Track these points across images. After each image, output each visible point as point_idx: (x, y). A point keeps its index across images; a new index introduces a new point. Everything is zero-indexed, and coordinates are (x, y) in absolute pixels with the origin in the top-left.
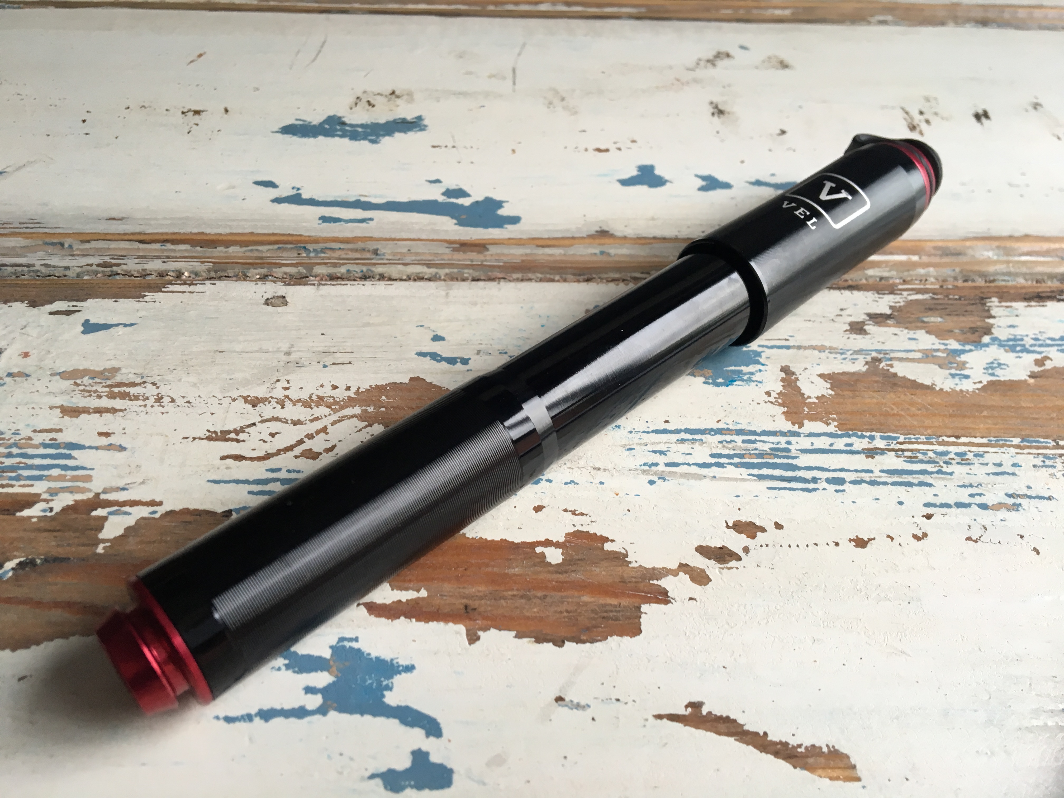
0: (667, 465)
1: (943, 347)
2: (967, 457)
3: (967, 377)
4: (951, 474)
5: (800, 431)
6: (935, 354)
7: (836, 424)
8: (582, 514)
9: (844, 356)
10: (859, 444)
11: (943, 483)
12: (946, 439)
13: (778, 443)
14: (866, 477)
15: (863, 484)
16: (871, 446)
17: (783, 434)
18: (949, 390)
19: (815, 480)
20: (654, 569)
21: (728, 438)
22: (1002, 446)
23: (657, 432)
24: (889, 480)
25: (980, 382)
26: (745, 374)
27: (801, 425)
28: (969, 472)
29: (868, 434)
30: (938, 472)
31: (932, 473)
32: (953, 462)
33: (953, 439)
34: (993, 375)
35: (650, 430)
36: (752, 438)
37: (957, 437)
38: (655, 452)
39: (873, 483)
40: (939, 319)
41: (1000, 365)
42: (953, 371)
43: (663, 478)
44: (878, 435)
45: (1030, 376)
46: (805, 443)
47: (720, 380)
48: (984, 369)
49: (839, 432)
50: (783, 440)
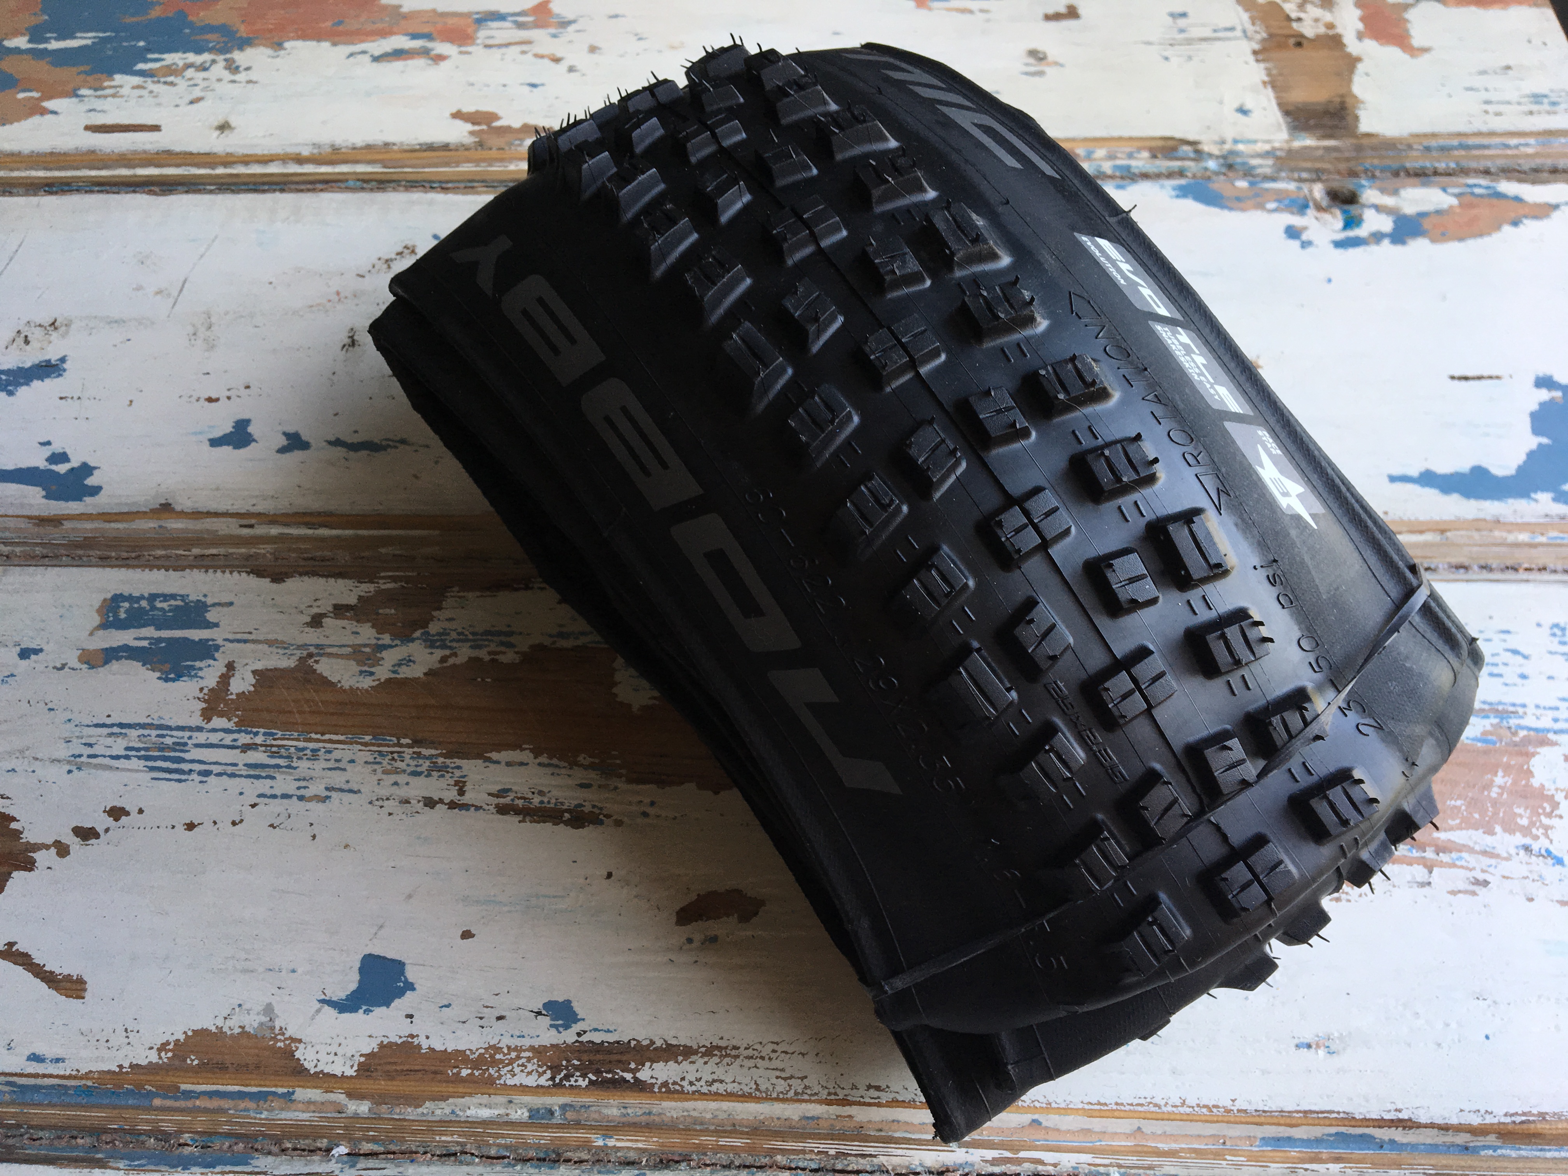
0: (89, 756)
1: (374, 642)
2: (319, 753)
3: (372, 674)
4: (295, 768)
5: (206, 726)
6: (363, 649)
7: (237, 720)
8: (8, 798)
9: (287, 651)
10: (244, 739)
11: (283, 776)
12: (313, 736)
13: (182, 738)
14: (230, 769)
15: (225, 777)
16: (250, 742)
17: (190, 729)
18: (348, 687)
19: (191, 771)
20: (35, 844)
21: (146, 732)
22: (351, 744)
23: (97, 726)
24: (244, 773)
25: (379, 680)
26: (195, 669)
27: (209, 720)
28: (311, 767)
29: (255, 730)
30: (286, 767)
31: (282, 767)
32: (305, 757)
33: (319, 736)
34: (394, 672)
35: (91, 724)
36: (165, 732)
37: (322, 734)
38: (85, 744)
39: (233, 775)
40: (393, 611)
41: (410, 661)
42: (366, 668)
43: (79, 769)
44: (262, 730)
45: (425, 674)
46: (201, 738)
47: (172, 676)
48: (393, 666)
49: (235, 728)
50: (187, 734)
